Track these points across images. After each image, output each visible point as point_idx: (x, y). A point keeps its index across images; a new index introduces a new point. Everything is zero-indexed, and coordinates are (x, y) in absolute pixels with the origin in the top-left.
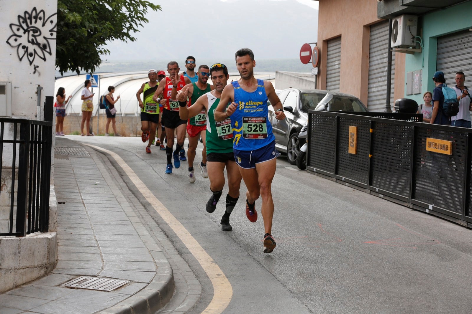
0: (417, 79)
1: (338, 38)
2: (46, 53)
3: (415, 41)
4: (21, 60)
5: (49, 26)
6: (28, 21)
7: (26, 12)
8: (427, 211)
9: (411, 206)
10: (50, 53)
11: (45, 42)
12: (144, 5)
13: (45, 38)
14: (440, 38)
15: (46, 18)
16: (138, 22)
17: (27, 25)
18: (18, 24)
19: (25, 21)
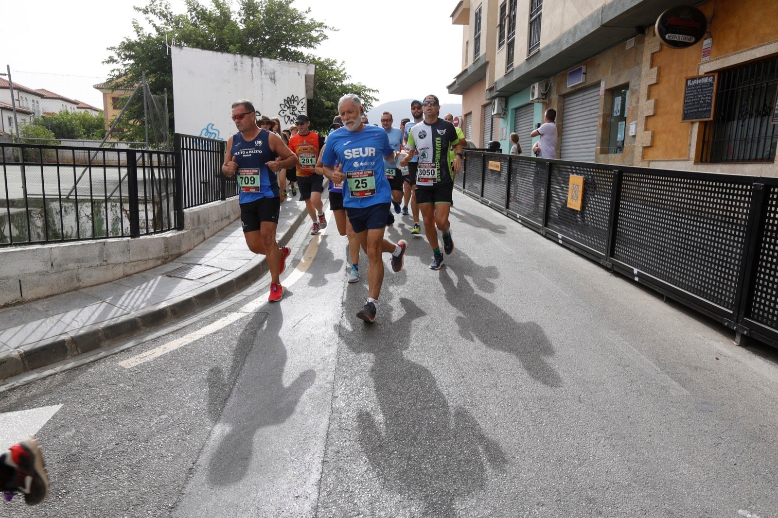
0: (505, 131)
1: (470, 113)
3: (504, 111)
4: (286, 123)
5: (301, 105)
6: (290, 102)
7: (288, 98)
8: (488, 205)
9: (481, 201)
12: (372, 99)
14: (517, 109)
15: (299, 100)
17: (289, 105)
18: (284, 104)
19: (288, 102)
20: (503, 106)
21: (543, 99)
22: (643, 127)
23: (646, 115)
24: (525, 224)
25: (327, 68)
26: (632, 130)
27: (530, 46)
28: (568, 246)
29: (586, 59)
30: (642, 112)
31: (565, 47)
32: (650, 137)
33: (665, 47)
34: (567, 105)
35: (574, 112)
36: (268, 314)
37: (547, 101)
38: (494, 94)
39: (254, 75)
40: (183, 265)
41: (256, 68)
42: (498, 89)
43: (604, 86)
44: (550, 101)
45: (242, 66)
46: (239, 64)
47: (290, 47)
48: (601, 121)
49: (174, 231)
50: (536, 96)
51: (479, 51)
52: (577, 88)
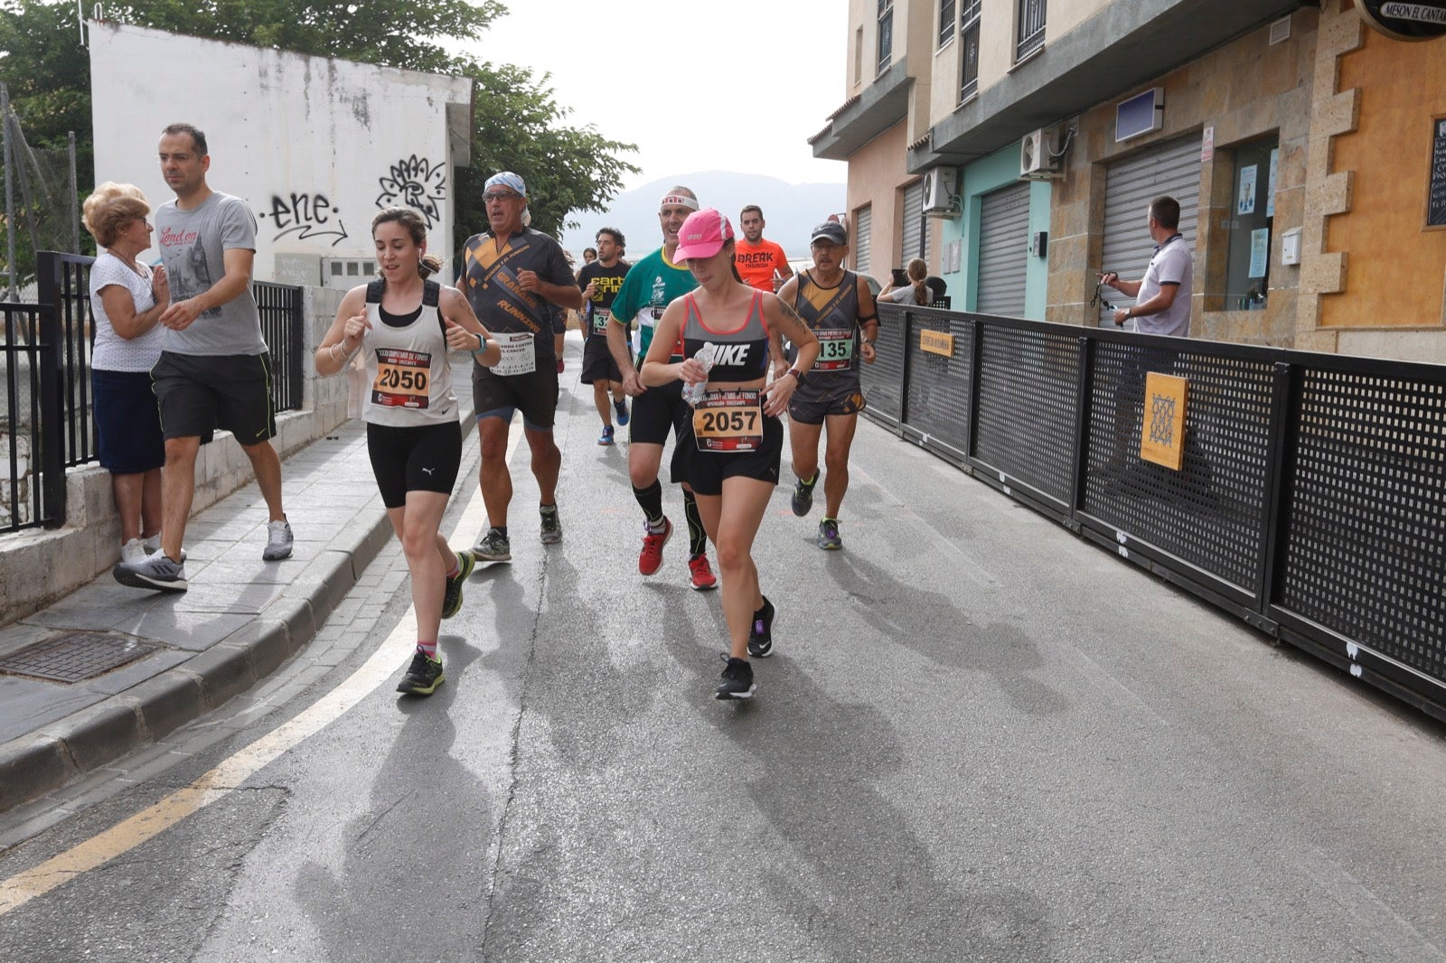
0: (955, 252)
1: (868, 206)
2: (430, 218)
3: (953, 202)
5: (434, 181)
6: (406, 174)
7: (402, 162)
8: (921, 443)
9: (901, 433)
10: (438, 219)
11: (430, 203)
12: (622, 168)
13: (429, 197)
14: (985, 197)
15: (430, 169)
16: (612, 187)
17: (404, 180)
18: (391, 177)
19: (401, 174)
20: (952, 189)
21: (1054, 171)
22: (1319, 243)
23: (1325, 212)
24: (1023, 498)
25: (505, 89)
26: (1289, 250)
27: (1020, 39)
28: (1147, 564)
29: (1163, 72)
30: (1315, 206)
31: (1111, 40)
32: (1338, 272)
33: (1374, 37)
34: (1116, 185)
35: (1135, 205)
36: (287, 791)
37: (1064, 176)
38: (929, 157)
39: (311, 101)
40: (51, 635)
41: (319, 84)
42: (939, 145)
43: (1211, 138)
44: (1071, 176)
45: (279, 79)
46: (272, 72)
47: (412, 35)
48: (1206, 228)
49: (34, 531)
50: (1036, 164)
51: (889, 51)
52: (1140, 143)
